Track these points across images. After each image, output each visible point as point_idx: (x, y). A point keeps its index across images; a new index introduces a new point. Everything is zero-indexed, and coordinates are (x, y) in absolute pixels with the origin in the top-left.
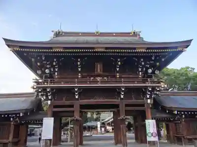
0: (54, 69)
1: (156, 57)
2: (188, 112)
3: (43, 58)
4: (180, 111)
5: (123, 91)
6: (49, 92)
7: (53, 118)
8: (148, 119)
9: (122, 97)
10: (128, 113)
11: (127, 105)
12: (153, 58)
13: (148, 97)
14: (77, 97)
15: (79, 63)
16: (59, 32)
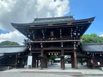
0: (33, 35)
1: (78, 27)
2: (94, 53)
3: (28, 30)
5: (62, 44)
6: (30, 45)
7: (32, 56)
12: (77, 28)
13: (75, 46)
14: (42, 47)
15: (43, 32)
16: (36, 19)
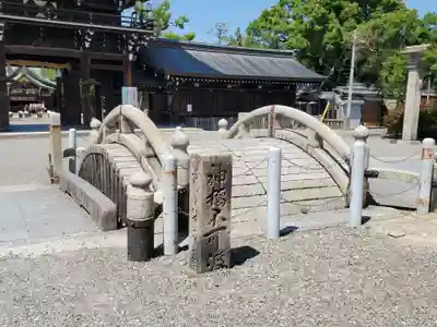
2: (184, 77)
4: (175, 77)
8: (127, 86)
9: (87, 45)
10: (94, 74)
11: (93, 61)
